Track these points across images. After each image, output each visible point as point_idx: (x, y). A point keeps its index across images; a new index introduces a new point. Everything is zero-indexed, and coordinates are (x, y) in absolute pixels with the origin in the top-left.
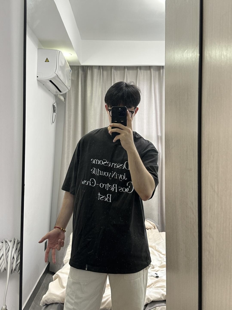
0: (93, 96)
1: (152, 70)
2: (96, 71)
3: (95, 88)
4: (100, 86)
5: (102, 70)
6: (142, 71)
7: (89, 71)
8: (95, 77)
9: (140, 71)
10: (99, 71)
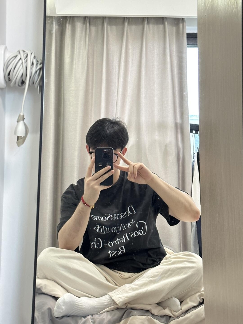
0: (75, 62)
1: (166, 23)
2: (79, 25)
3: (77, 50)
4: (85, 46)
5: (88, 24)
6: (151, 26)
7: (69, 26)
8: (78, 32)
9: (147, 25)
10: (84, 26)
